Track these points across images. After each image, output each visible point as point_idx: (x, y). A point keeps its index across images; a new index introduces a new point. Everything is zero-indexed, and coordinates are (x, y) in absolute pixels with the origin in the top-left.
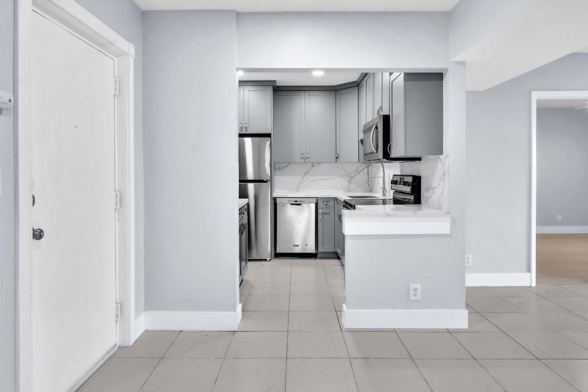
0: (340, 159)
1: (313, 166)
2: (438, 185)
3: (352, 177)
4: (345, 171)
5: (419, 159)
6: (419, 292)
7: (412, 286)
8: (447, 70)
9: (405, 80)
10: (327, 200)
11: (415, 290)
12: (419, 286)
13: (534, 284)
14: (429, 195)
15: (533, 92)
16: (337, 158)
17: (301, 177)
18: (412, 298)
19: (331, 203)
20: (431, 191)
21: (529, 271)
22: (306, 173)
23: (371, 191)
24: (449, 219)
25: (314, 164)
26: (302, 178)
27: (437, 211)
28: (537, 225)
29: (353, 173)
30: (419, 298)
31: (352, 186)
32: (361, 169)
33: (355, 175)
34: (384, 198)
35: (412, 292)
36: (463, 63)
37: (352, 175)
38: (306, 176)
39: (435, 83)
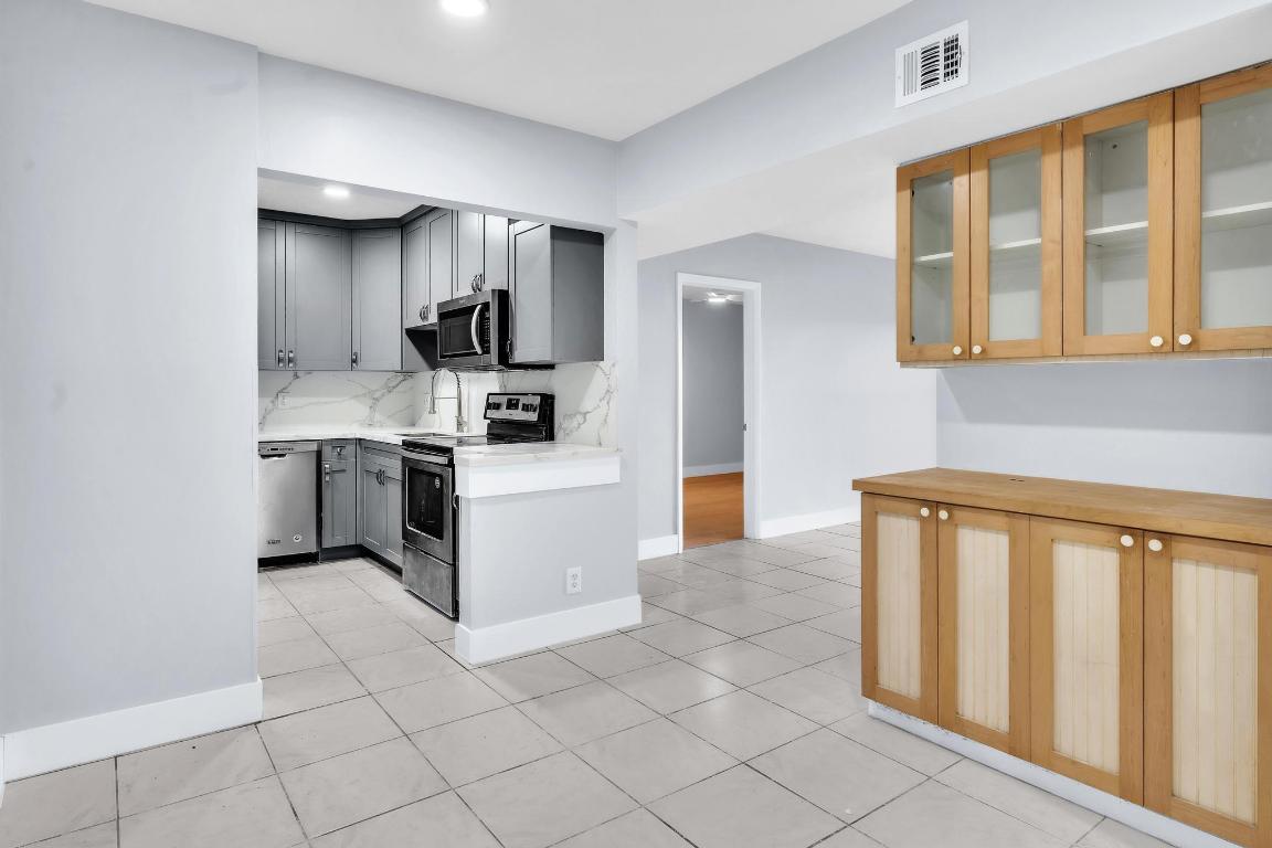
0: (361, 364)
1: (296, 376)
2: (595, 408)
3: (377, 400)
4: (364, 387)
5: (551, 367)
6: (579, 581)
7: (571, 571)
8: (613, 231)
9: (553, 236)
10: (339, 443)
11: (575, 576)
12: (578, 570)
13: (681, 551)
14: (575, 424)
15: (679, 274)
16: (354, 361)
17: (271, 399)
18: (570, 590)
19: (350, 449)
20: (579, 418)
21: (676, 532)
22: (281, 391)
23: (413, 425)
24: (617, 459)
25: (299, 374)
26: (273, 402)
27: (592, 449)
28: (684, 465)
29: (377, 390)
30: (579, 588)
31: (378, 417)
32: (394, 384)
33: (383, 395)
34: (460, 434)
35: (570, 581)
36: (634, 224)
37: (377, 395)
38: (280, 398)
39: (588, 248)
